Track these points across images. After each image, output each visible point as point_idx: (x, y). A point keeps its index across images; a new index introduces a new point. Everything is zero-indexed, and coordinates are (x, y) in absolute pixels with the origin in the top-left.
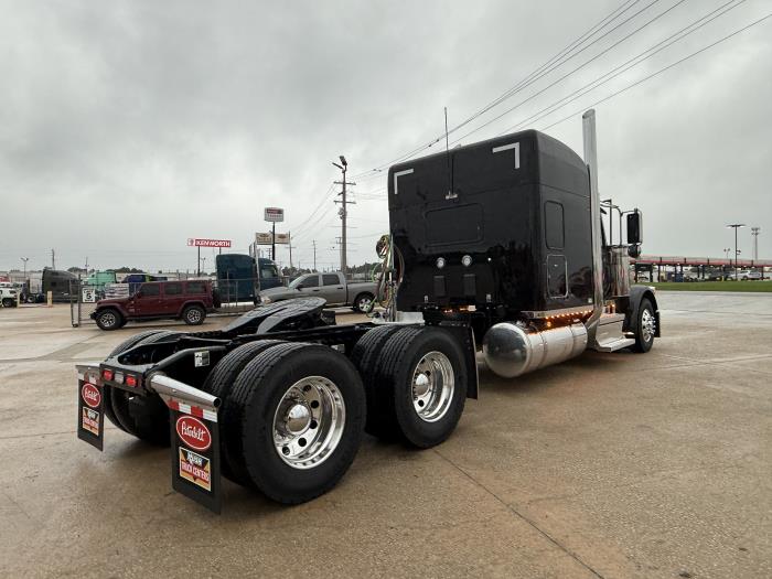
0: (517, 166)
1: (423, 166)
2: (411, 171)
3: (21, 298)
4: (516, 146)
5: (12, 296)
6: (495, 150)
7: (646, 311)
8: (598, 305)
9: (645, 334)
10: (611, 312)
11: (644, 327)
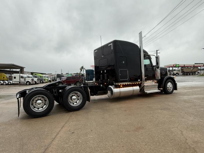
0: (112, 49)
1: (98, 49)
2: (97, 51)
3: (52, 80)
4: (112, 44)
5: (50, 80)
6: (109, 45)
7: (170, 83)
8: (143, 81)
9: (169, 89)
10: (155, 83)
11: (168, 87)
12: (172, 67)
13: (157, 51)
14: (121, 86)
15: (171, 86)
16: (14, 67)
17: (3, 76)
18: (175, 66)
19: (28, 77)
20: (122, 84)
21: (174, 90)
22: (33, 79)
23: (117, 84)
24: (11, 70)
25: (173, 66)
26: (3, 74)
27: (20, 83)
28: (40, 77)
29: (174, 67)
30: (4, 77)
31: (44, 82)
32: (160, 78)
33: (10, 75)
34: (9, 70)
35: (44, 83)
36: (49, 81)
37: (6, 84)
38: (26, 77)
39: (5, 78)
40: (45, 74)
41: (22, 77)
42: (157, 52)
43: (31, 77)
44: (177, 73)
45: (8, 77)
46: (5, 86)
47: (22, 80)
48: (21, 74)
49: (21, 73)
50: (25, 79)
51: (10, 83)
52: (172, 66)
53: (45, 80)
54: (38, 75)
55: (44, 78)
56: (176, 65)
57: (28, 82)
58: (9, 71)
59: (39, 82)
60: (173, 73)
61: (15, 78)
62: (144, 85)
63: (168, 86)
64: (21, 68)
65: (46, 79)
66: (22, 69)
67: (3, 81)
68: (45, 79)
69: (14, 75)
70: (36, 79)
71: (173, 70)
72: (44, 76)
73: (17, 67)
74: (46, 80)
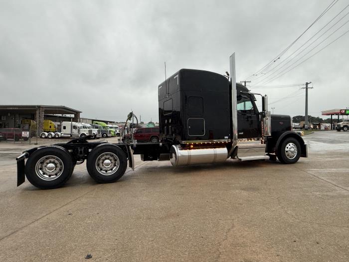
2: (161, 87)
4: (177, 76)
6: (174, 78)
7: (291, 144)
8: (235, 139)
9: (288, 155)
10: (262, 143)
11: (287, 152)
12: (337, 114)
13: (307, 84)
14: (192, 146)
15: (292, 150)
16: (65, 110)
17: (50, 125)
18: (344, 111)
19: (83, 127)
20: (192, 142)
21: (300, 158)
22: (91, 131)
23: (183, 142)
24: (64, 115)
25: (339, 112)
26: (50, 121)
27: (71, 136)
28: (104, 127)
29: (342, 114)
30: (50, 127)
31: (108, 135)
32: (270, 135)
33: (59, 123)
34: (61, 115)
35: (110, 137)
36: (118, 134)
37: (52, 138)
38: (81, 128)
39: (53, 128)
40: (114, 122)
41: (75, 127)
42: (307, 86)
43: (89, 128)
44: (345, 126)
45: (57, 126)
46: (50, 140)
47: (75, 131)
48: (73, 123)
49: (73, 121)
50: (79, 131)
51: (57, 136)
52: (336, 112)
53: (110, 133)
54: (100, 124)
55: (109, 129)
56: (346, 110)
57: (83, 134)
58: (60, 117)
59: (101, 136)
60: (338, 126)
61: (65, 128)
62: (237, 147)
63: (286, 149)
64: (75, 113)
65: (113, 131)
66: (77, 113)
67: (48, 132)
68: (110, 131)
69: (64, 123)
70: (95, 131)
71: (338, 121)
72: (111, 126)
73: (69, 112)
74: (112, 133)
